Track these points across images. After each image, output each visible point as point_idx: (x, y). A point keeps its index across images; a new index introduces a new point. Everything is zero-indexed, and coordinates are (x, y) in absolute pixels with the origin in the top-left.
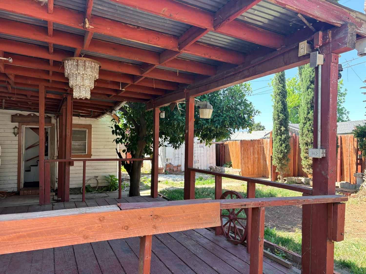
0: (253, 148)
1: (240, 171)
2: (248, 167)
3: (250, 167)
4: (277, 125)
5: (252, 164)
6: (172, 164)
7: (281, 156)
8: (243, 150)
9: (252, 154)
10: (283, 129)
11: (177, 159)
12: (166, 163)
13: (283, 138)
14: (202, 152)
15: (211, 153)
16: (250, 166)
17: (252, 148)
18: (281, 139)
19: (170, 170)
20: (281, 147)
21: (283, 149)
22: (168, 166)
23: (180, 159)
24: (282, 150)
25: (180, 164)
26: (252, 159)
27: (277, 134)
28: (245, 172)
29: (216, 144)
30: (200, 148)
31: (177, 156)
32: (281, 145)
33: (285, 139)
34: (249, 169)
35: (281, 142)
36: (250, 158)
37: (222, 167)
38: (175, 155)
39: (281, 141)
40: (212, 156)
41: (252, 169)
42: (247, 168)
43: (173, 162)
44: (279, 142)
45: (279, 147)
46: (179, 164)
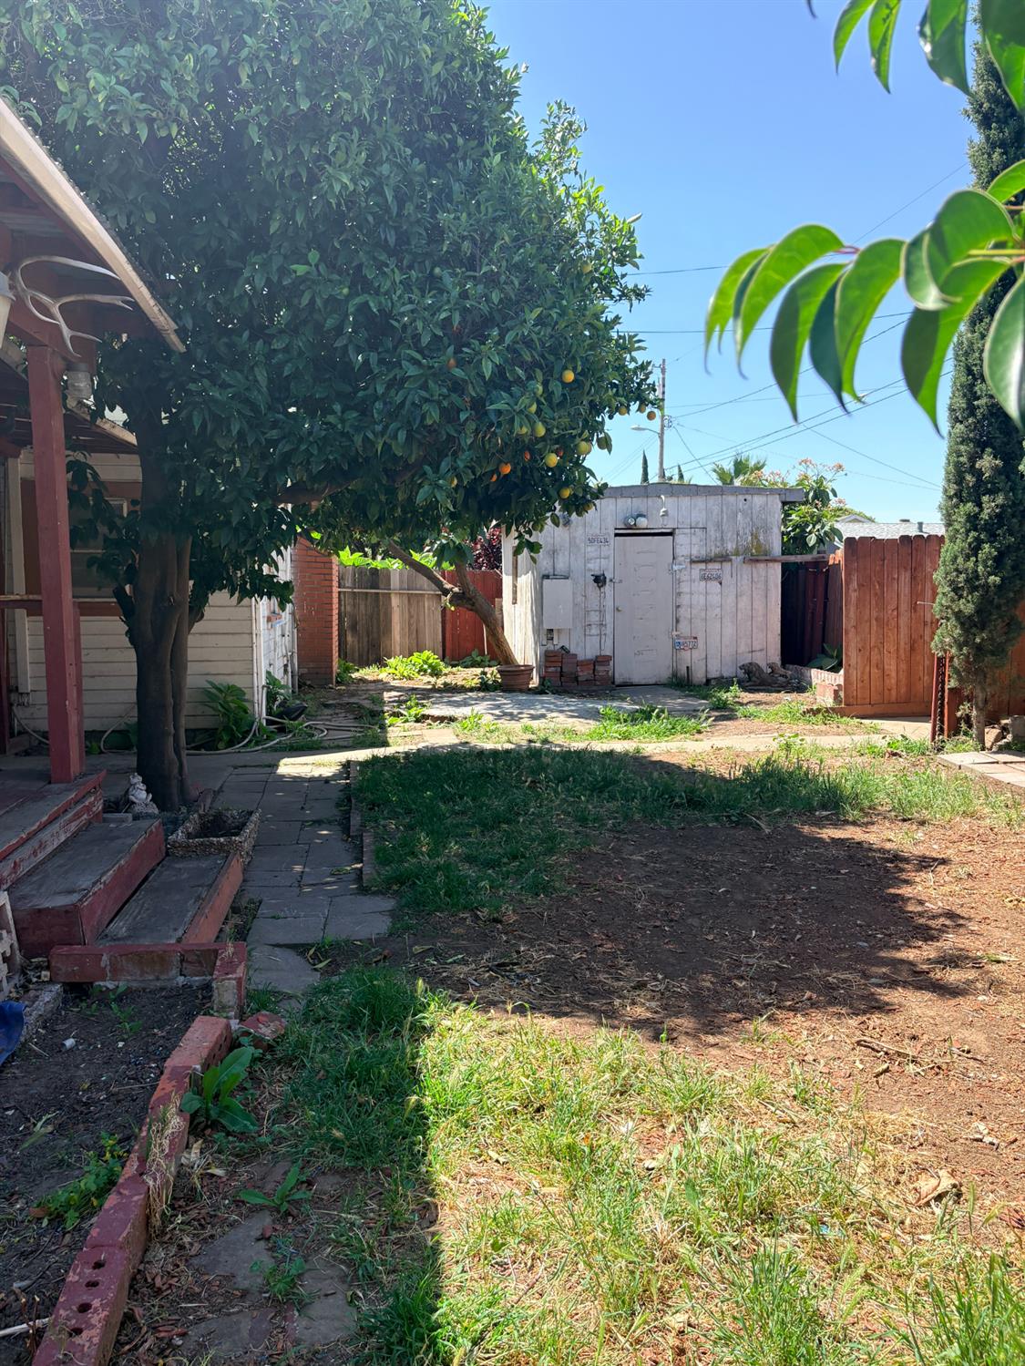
0: (913, 578)
1: (838, 685)
2: (880, 666)
3: (893, 667)
4: (962, 448)
5: (902, 651)
6: (573, 651)
7: (967, 607)
8: (860, 586)
9: (904, 607)
10: (987, 463)
11: (594, 631)
12: (545, 648)
13: (985, 516)
14: (715, 599)
15: (759, 605)
16: (893, 662)
17: (905, 577)
18: (976, 516)
19: (561, 676)
20: (973, 559)
21: (980, 568)
22: (553, 659)
23: (609, 630)
24: (977, 577)
25: (608, 652)
26: (904, 631)
27: (958, 495)
28: (863, 688)
29: (783, 564)
30: (703, 583)
31: (594, 617)
32: (975, 549)
33: (998, 516)
34: (884, 674)
35: (973, 534)
36: (893, 623)
37: (804, 670)
38: (587, 612)
39: (976, 530)
40: (760, 619)
41: (903, 676)
42: (874, 670)
43: (577, 644)
44: (968, 532)
45: (960, 560)
46: (603, 653)
